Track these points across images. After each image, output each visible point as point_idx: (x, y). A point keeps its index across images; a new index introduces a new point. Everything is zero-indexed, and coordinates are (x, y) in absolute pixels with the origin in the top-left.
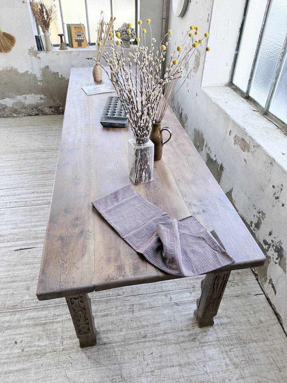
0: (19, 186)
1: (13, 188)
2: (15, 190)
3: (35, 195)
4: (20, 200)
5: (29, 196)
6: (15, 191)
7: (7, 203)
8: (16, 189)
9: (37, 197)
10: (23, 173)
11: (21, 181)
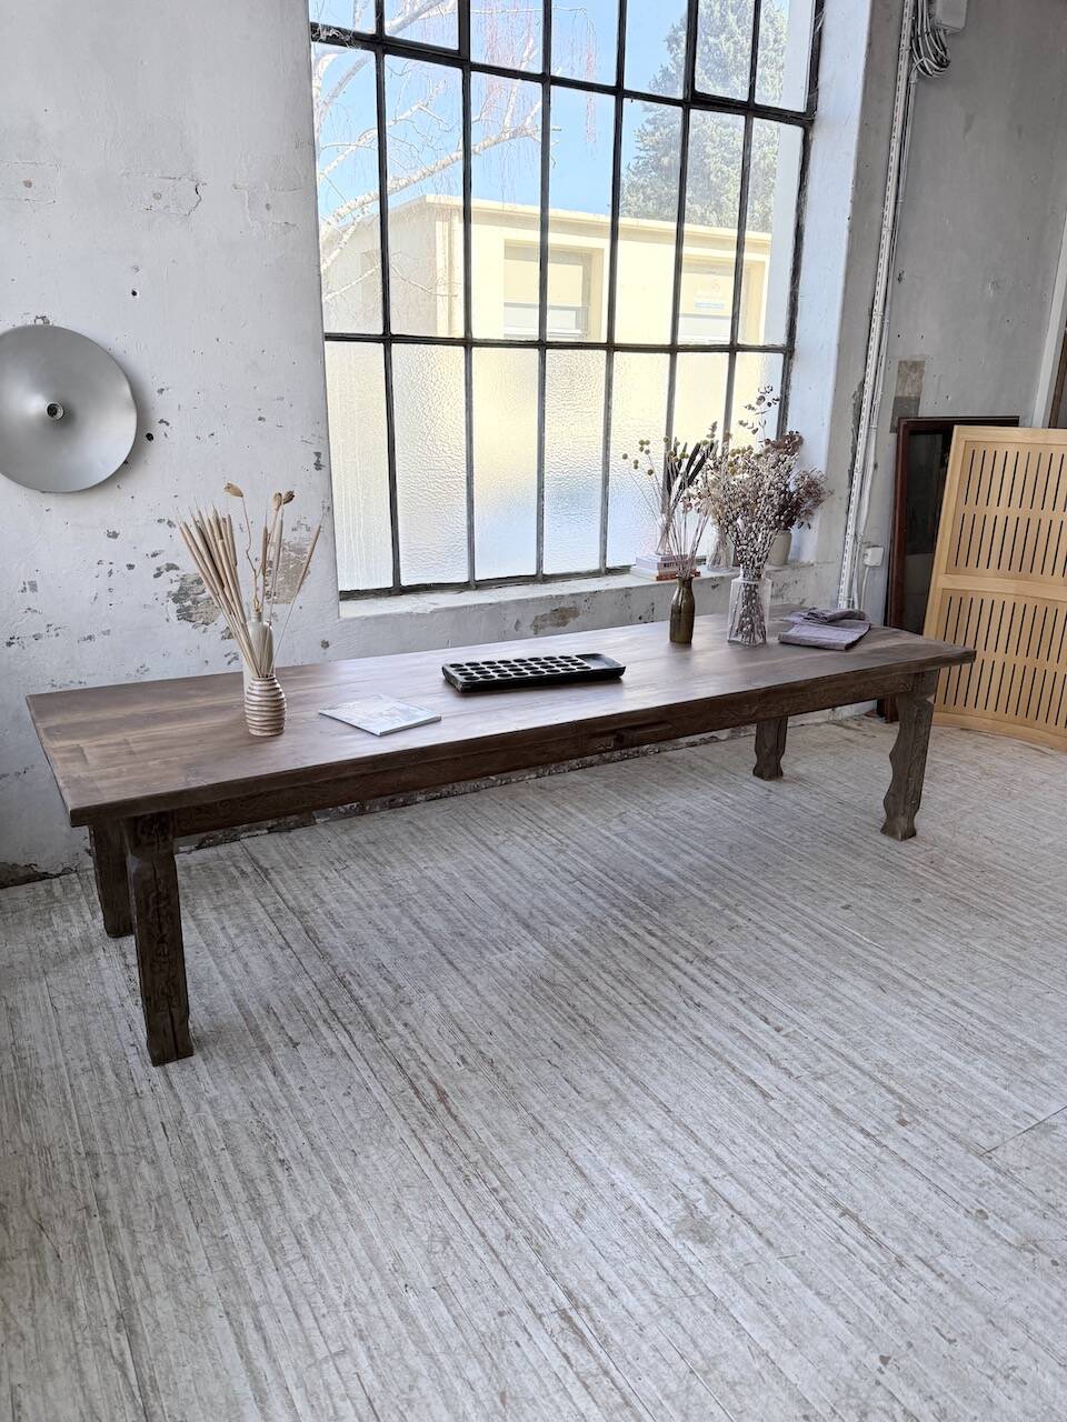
0: (698, 1050)
1: (720, 1059)
2: (725, 1049)
3: (701, 997)
4: (751, 1015)
5: (716, 1008)
6: (730, 1046)
7: (786, 1036)
8: (718, 1049)
9: (708, 991)
10: (628, 1080)
11: (668, 1060)
